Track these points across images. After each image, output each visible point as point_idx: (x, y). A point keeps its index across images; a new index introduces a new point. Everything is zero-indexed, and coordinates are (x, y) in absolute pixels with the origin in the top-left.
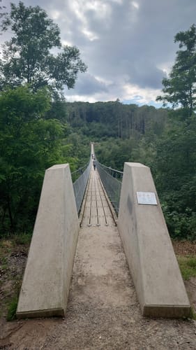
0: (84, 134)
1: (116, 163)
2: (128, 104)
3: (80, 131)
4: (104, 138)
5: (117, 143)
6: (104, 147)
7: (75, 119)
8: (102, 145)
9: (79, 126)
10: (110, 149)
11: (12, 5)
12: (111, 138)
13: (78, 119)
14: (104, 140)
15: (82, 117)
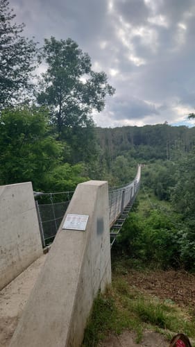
0: (132, 156)
1: (163, 185)
2: (178, 126)
3: (127, 154)
4: (152, 160)
5: (165, 165)
6: (151, 169)
7: (123, 142)
8: (149, 167)
9: (127, 149)
10: (157, 171)
11: (46, 40)
12: (159, 161)
13: (126, 143)
14: (152, 162)
15: (129, 140)
